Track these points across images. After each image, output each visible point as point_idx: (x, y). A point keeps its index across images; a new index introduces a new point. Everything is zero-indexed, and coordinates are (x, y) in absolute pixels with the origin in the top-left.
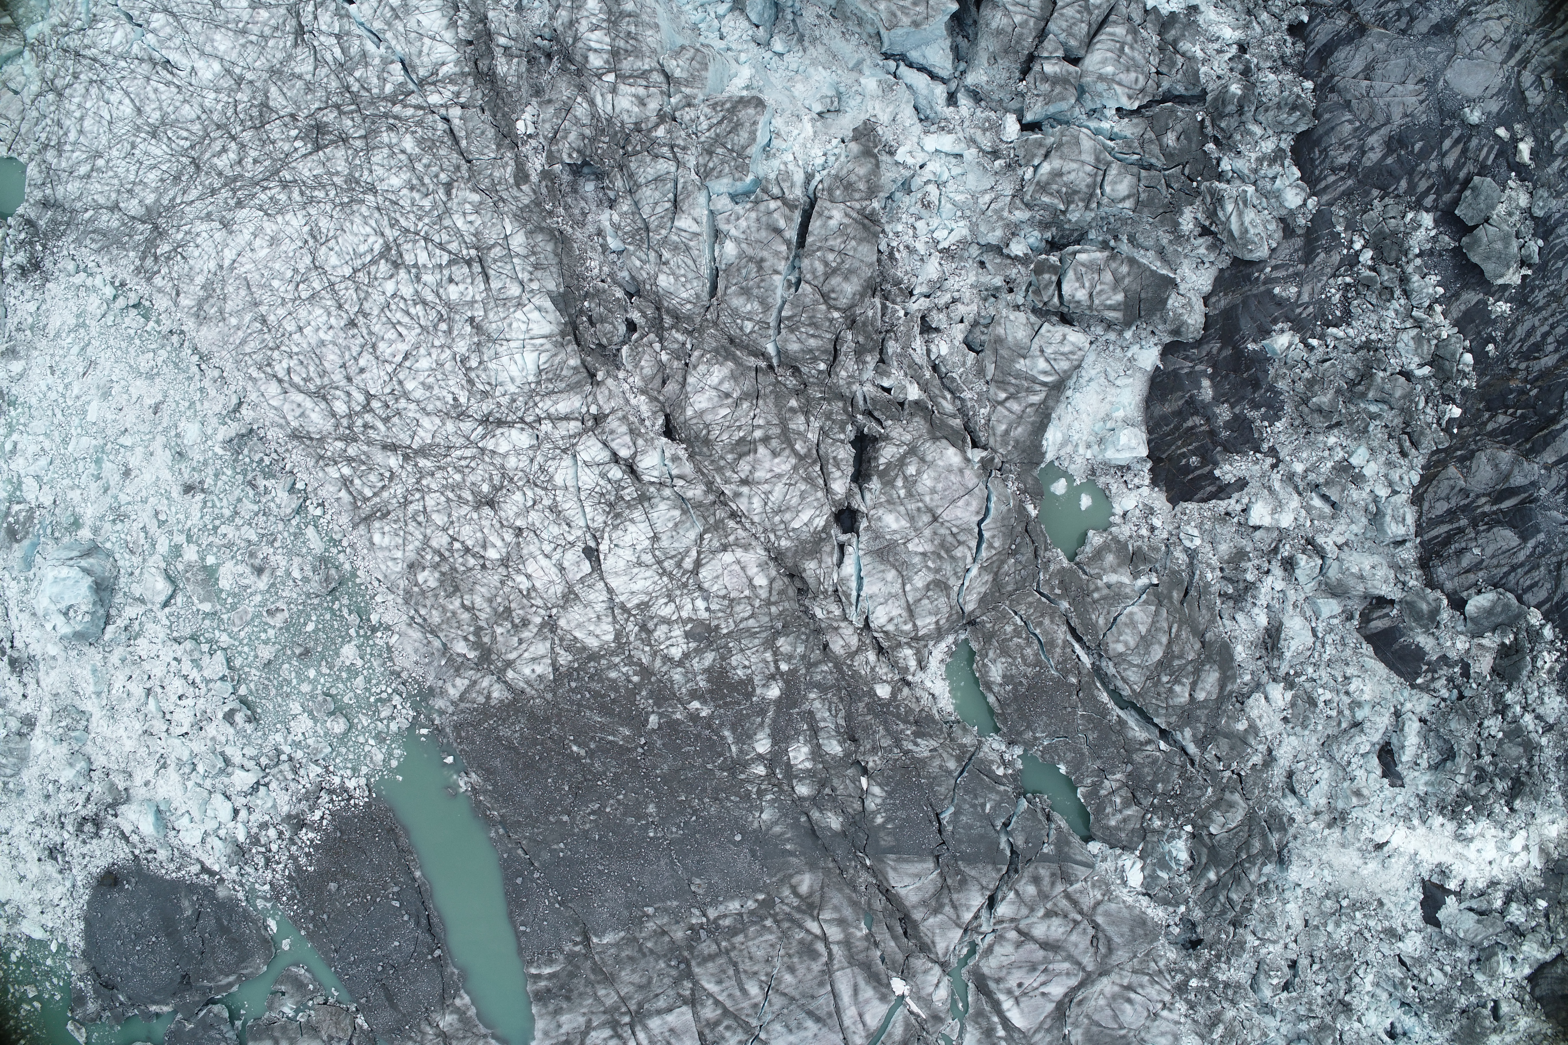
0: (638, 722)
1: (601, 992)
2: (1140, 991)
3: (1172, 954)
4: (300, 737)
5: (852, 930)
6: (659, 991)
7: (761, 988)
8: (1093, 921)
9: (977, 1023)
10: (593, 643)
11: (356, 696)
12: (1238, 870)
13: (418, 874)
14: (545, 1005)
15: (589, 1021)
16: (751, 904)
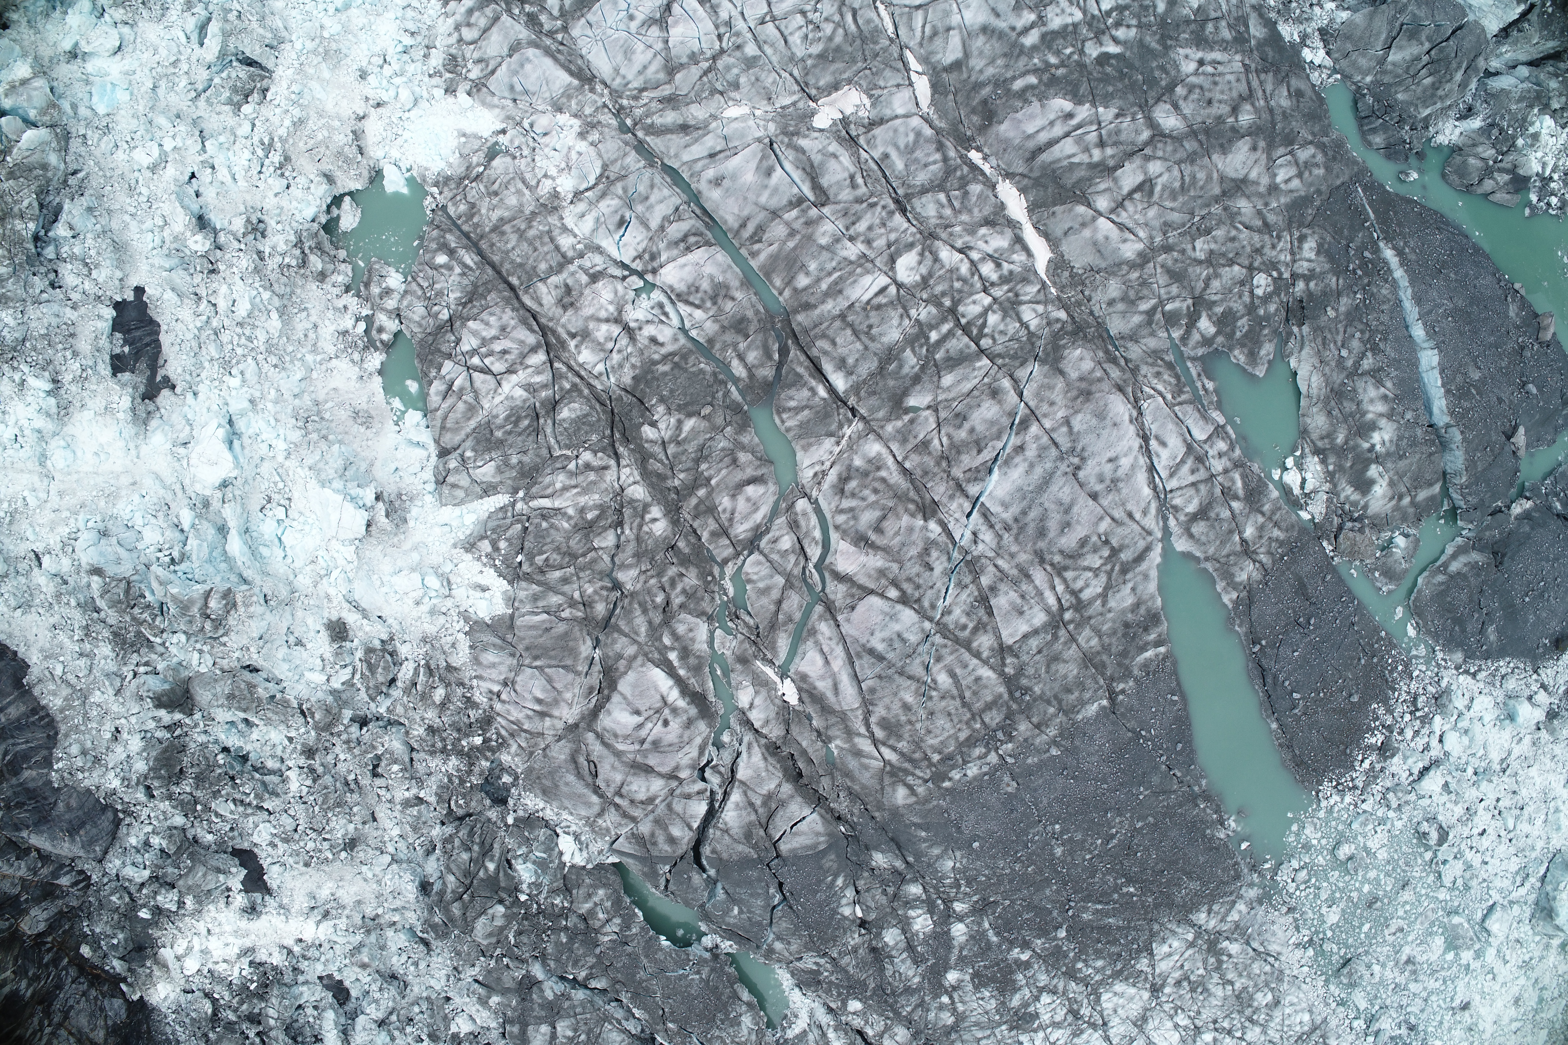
0: (1077, 930)
1: (1094, 642)
2: (530, 713)
3: (505, 758)
4: (1378, 829)
5: (846, 746)
6: (1038, 657)
7: (934, 681)
8: (601, 796)
9: (699, 657)
10: (1119, 987)
11: (1327, 879)
12: (467, 882)
13: (1274, 726)
14: (1148, 610)
15: (1104, 604)
16: (956, 775)
